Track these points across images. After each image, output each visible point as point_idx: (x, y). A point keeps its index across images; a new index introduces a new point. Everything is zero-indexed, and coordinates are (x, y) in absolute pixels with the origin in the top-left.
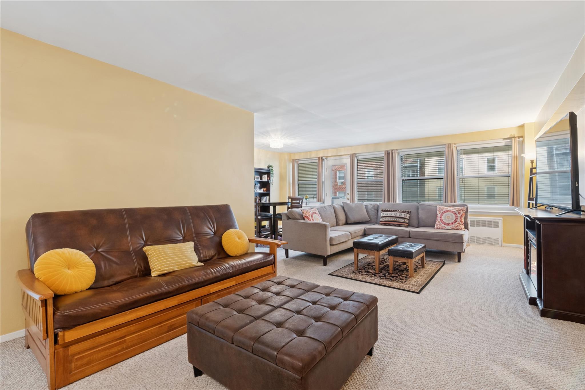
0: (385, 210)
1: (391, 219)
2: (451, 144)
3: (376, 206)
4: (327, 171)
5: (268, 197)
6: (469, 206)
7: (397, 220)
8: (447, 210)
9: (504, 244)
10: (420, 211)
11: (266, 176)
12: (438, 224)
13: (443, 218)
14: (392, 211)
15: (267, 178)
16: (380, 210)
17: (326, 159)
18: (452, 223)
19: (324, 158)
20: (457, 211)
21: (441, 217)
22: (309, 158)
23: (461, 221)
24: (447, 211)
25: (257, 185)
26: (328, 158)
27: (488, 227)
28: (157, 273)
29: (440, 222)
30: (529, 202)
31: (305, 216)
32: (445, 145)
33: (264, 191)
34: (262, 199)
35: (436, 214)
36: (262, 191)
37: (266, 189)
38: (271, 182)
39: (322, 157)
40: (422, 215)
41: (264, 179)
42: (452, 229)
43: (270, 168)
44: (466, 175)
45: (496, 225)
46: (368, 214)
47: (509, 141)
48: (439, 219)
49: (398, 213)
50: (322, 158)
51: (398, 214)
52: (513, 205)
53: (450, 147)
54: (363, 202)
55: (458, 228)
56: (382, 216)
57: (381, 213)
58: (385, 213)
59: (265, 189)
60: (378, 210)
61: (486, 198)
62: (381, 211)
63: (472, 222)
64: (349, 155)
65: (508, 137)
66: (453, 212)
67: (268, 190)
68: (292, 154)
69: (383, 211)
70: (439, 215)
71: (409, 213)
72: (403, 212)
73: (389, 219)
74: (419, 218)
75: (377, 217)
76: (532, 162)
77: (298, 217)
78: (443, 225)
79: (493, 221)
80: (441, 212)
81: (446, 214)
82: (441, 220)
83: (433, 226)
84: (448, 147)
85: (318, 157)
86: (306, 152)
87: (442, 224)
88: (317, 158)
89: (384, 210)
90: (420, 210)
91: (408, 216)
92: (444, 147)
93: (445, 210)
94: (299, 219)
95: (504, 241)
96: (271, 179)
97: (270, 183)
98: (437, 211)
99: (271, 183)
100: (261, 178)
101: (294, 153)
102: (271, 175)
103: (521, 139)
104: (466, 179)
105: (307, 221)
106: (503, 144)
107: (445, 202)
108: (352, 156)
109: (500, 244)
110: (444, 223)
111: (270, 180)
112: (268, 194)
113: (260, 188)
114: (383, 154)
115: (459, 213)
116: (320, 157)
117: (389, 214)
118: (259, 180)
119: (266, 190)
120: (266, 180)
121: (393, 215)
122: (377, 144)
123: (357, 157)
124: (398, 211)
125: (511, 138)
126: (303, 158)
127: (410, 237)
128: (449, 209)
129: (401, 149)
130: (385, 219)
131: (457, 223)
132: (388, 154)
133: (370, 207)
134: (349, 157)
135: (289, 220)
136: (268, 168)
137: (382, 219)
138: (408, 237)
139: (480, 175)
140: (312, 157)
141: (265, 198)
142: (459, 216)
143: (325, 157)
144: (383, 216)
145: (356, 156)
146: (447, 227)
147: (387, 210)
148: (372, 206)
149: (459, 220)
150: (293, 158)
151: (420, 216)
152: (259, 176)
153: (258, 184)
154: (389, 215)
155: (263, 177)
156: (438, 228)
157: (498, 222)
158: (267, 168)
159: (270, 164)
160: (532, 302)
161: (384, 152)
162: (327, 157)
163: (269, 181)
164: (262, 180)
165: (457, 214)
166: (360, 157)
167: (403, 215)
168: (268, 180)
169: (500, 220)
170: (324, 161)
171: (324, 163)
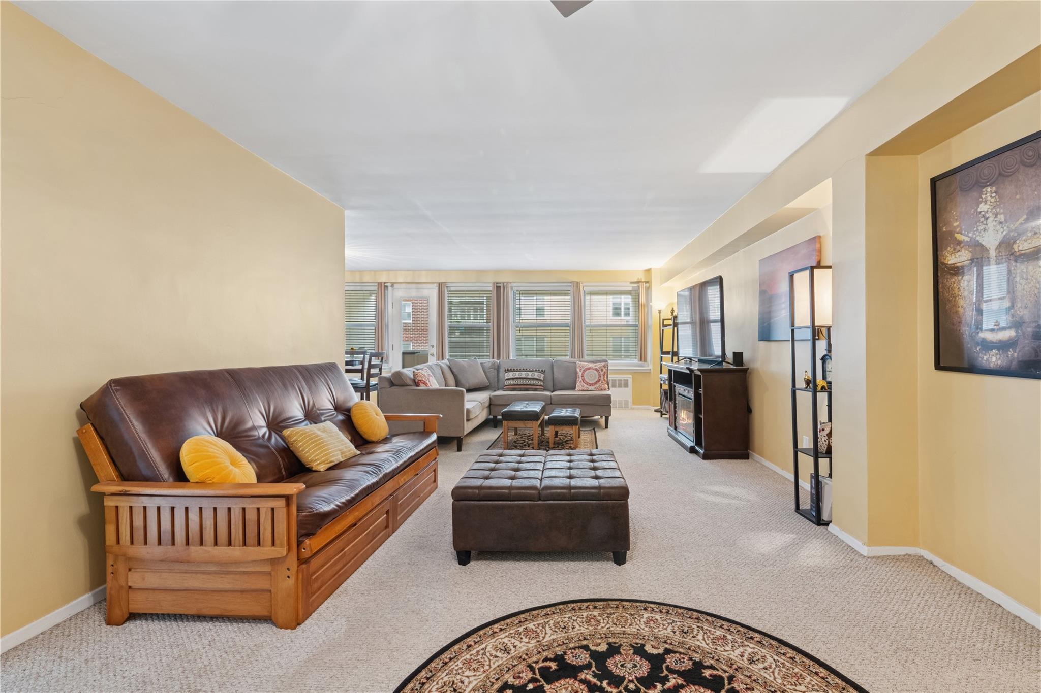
0: (511, 369)
1: (522, 382)
2: (578, 283)
3: (496, 364)
4: (393, 308)
6: (609, 362)
7: (530, 382)
8: (589, 367)
9: (633, 406)
10: (555, 370)
12: (579, 385)
13: (585, 377)
14: (520, 370)
16: (502, 370)
17: (392, 286)
18: (596, 383)
19: (389, 285)
20: (599, 367)
21: (583, 376)
22: (358, 281)
23: (604, 380)
24: (589, 369)
26: (395, 285)
27: (619, 387)
28: (324, 465)
29: (583, 383)
30: (662, 356)
31: (420, 380)
32: (571, 283)
35: (576, 373)
39: (385, 283)
40: (558, 374)
42: (596, 389)
44: (593, 324)
45: (626, 385)
46: (486, 376)
47: (636, 285)
48: (580, 378)
49: (530, 373)
50: (386, 284)
51: (530, 375)
52: (641, 360)
53: (578, 287)
54: (475, 358)
55: (602, 388)
56: (506, 378)
57: (506, 374)
58: (511, 374)
60: (498, 371)
61: (611, 352)
62: (505, 371)
63: (614, 381)
64: (437, 285)
65: (636, 281)
66: (596, 369)
69: (508, 371)
70: (580, 373)
71: (543, 372)
72: (536, 371)
73: (519, 382)
74: (555, 379)
75: (498, 380)
76: (660, 312)
77: (410, 382)
78: (586, 386)
79: (623, 379)
80: (583, 370)
81: (587, 371)
82: (584, 380)
83: (574, 388)
84: (574, 286)
85: (379, 283)
87: (584, 384)
88: (377, 284)
89: (509, 369)
90: (555, 367)
91: (542, 377)
92: (570, 286)
93: (586, 367)
94: (411, 386)
95: (634, 403)
98: (577, 369)
103: (647, 285)
104: (593, 328)
105: (422, 387)
106: (630, 289)
107: (572, 357)
108: (441, 286)
109: (630, 407)
110: (587, 383)
114: (490, 286)
115: (602, 370)
116: (381, 283)
117: (517, 374)
121: (523, 376)
122: (481, 272)
123: (449, 288)
124: (530, 370)
125: (638, 282)
127: (551, 404)
128: (591, 365)
129: (514, 283)
130: (512, 382)
131: (600, 382)
132: (498, 288)
133: (487, 365)
134: (435, 287)
135: (392, 388)
137: (507, 383)
138: (549, 403)
139: (608, 323)
140: (365, 280)
142: (602, 373)
143: (391, 283)
144: (510, 377)
145: (447, 287)
146: (591, 388)
147: (514, 369)
148: (490, 365)
149: (602, 379)
151: (555, 376)
154: (517, 376)
156: (581, 389)
157: (627, 380)
160: (692, 450)
161: (491, 285)
162: (393, 284)
165: (600, 372)
166: (452, 289)
167: (536, 375)
169: (629, 377)
170: (388, 290)
171: (388, 292)
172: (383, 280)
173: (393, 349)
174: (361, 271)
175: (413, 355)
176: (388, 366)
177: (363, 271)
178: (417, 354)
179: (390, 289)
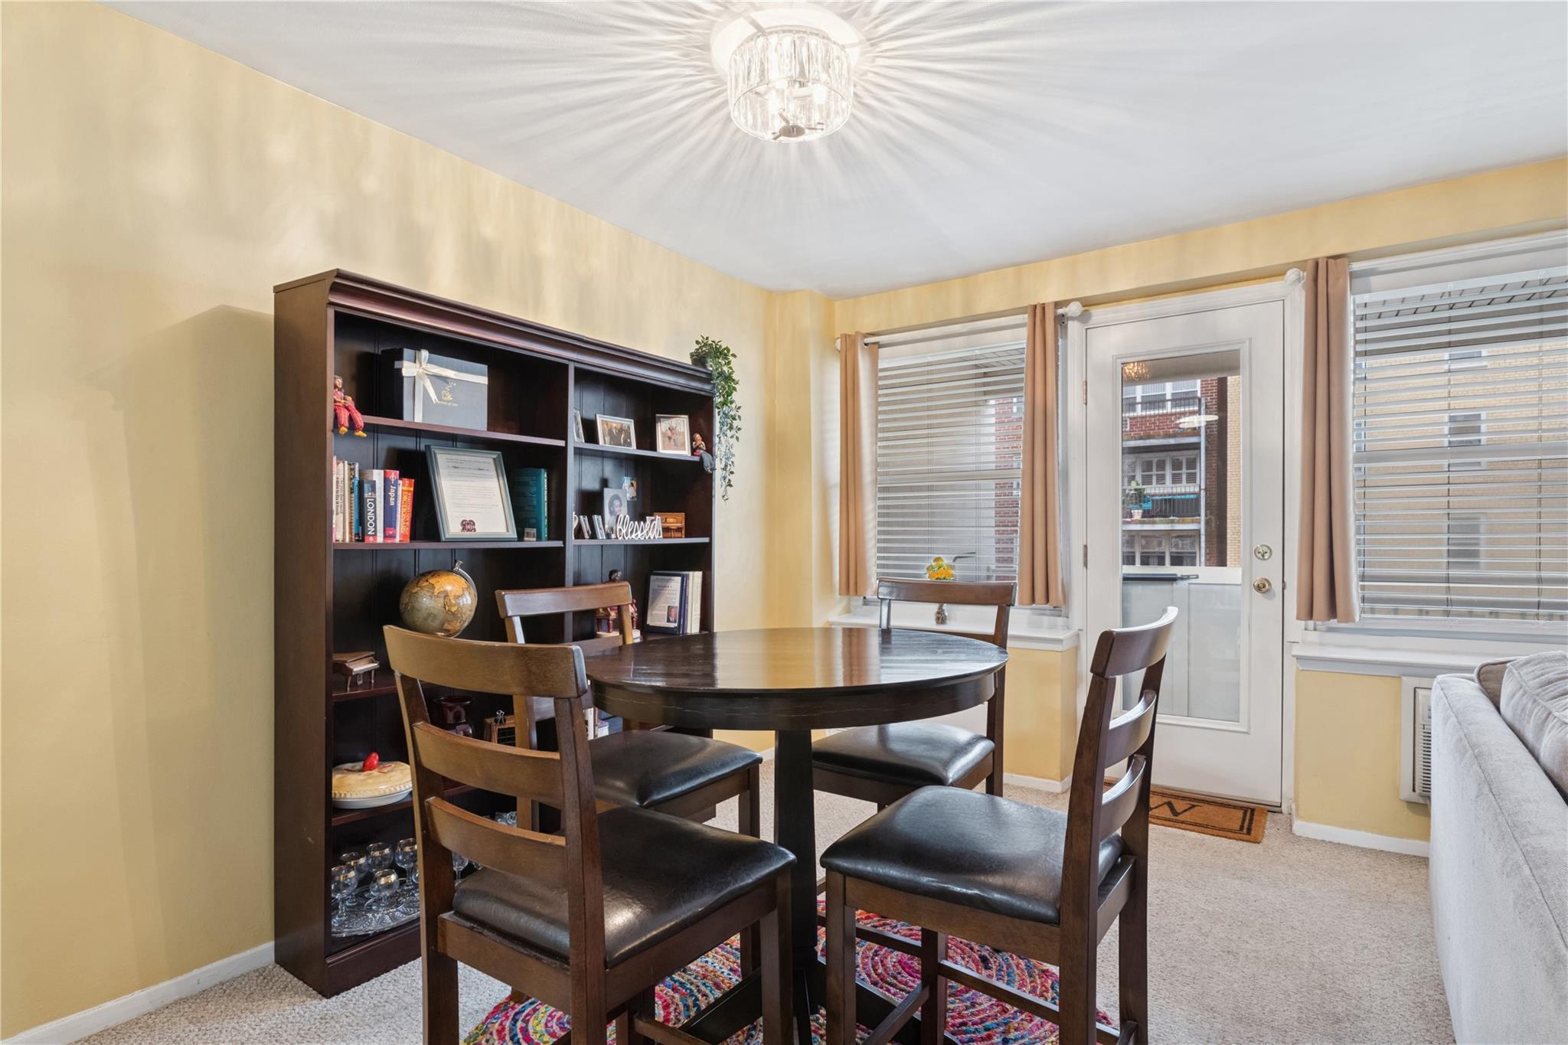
5: (696, 578)
11: (680, 424)
15: (692, 440)
17: (1084, 317)
19: (1071, 311)
22: (957, 315)
25: (620, 487)
26: (1098, 314)
33: (666, 530)
34: (658, 593)
36: (651, 531)
37: (681, 516)
38: (719, 465)
39: (1058, 305)
41: (664, 448)
43: (711, 366)
50: (1060, 311)
59: (676, 520)
67: (701, 521)
68: (837, 304)
85: (1035, 311)
86: (938, 282)
88: (1025, 318)
96: (719, 449)
97: (709, 477)
99: (718, 475)
100: (647, 437)
101: (852, 296)
102: (717, 419)
111: (710, 450)
112: (699, 558)
113: (640, 512)
116: (1043, 307)
118: (633, 449)
119: (682, 525)
120: (684, 453)
126: (915, 322)
134: (1292, 293)
136: (699, 359)
140: (982, 308)
141: (675, 583)
143: (1081, 302)
150: (842, 328)
152: (629, 423)
153: (627, 482)
155: (662, 427)
158: (688, 361)
159: (714, 337)
162: (1085, 309)
163: (707, 457)
164: (654, 448)
168: (693, 451)
170: (1065, 336)
171: (1065, 345)
172: (1049, 296)
173: (1086, 564)
174: (968, 276)
175: (1165, 587)
176: (1068, 627)
177: (975, 273)
178: (1186, 582)
179: (1073, 327)
